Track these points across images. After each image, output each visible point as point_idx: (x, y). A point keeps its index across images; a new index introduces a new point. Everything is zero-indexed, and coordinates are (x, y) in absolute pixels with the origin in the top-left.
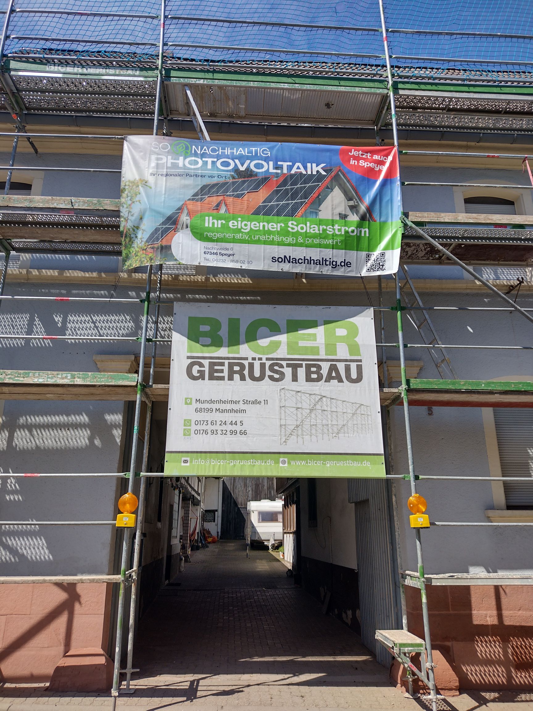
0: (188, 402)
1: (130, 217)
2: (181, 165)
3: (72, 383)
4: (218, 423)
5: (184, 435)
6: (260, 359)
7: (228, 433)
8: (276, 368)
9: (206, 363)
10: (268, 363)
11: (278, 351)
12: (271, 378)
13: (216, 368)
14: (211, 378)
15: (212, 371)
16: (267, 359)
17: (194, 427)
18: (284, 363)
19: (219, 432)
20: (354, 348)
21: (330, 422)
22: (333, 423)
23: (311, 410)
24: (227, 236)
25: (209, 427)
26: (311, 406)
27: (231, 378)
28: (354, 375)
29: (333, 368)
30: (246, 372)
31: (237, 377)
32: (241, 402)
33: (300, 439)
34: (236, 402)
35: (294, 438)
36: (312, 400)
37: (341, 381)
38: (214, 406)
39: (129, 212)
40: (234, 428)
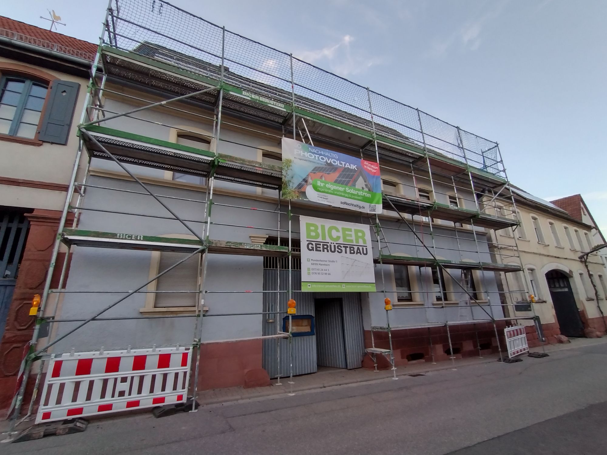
0: (308, 260)
1: (287, 176)
2: (306, 156)
4: (320, 270)
5: (308, 274)
6: (334, 243)
7: (324, 274)
8: (339, 247)
9: (314, 243)
10: (337, 245)
11: (340, 240)
12: (338, 251)
13: (318, 246)
14: (317, 250)
15: (316, 247)
16: (336, 244)
17: (311, 271)
18: (342, 246)
19: (321, 274)
20: (365, 241)
21: (358, 270)
23: (352, 266)
24: (326, 190)
25: (317, 271)
26: (352, 264)
27: (323, 251)
28: (365, 252)
29: (358, 249)
30: (329, 248)
31: (326, 250)
32: (328, 261)
33: (349, 277)
34: (326, 261)
35: (347, 276)
36: (352, 261)
37: (361, 254)
38: (318, 263)
39: (287, 173)
40: (326, 272)
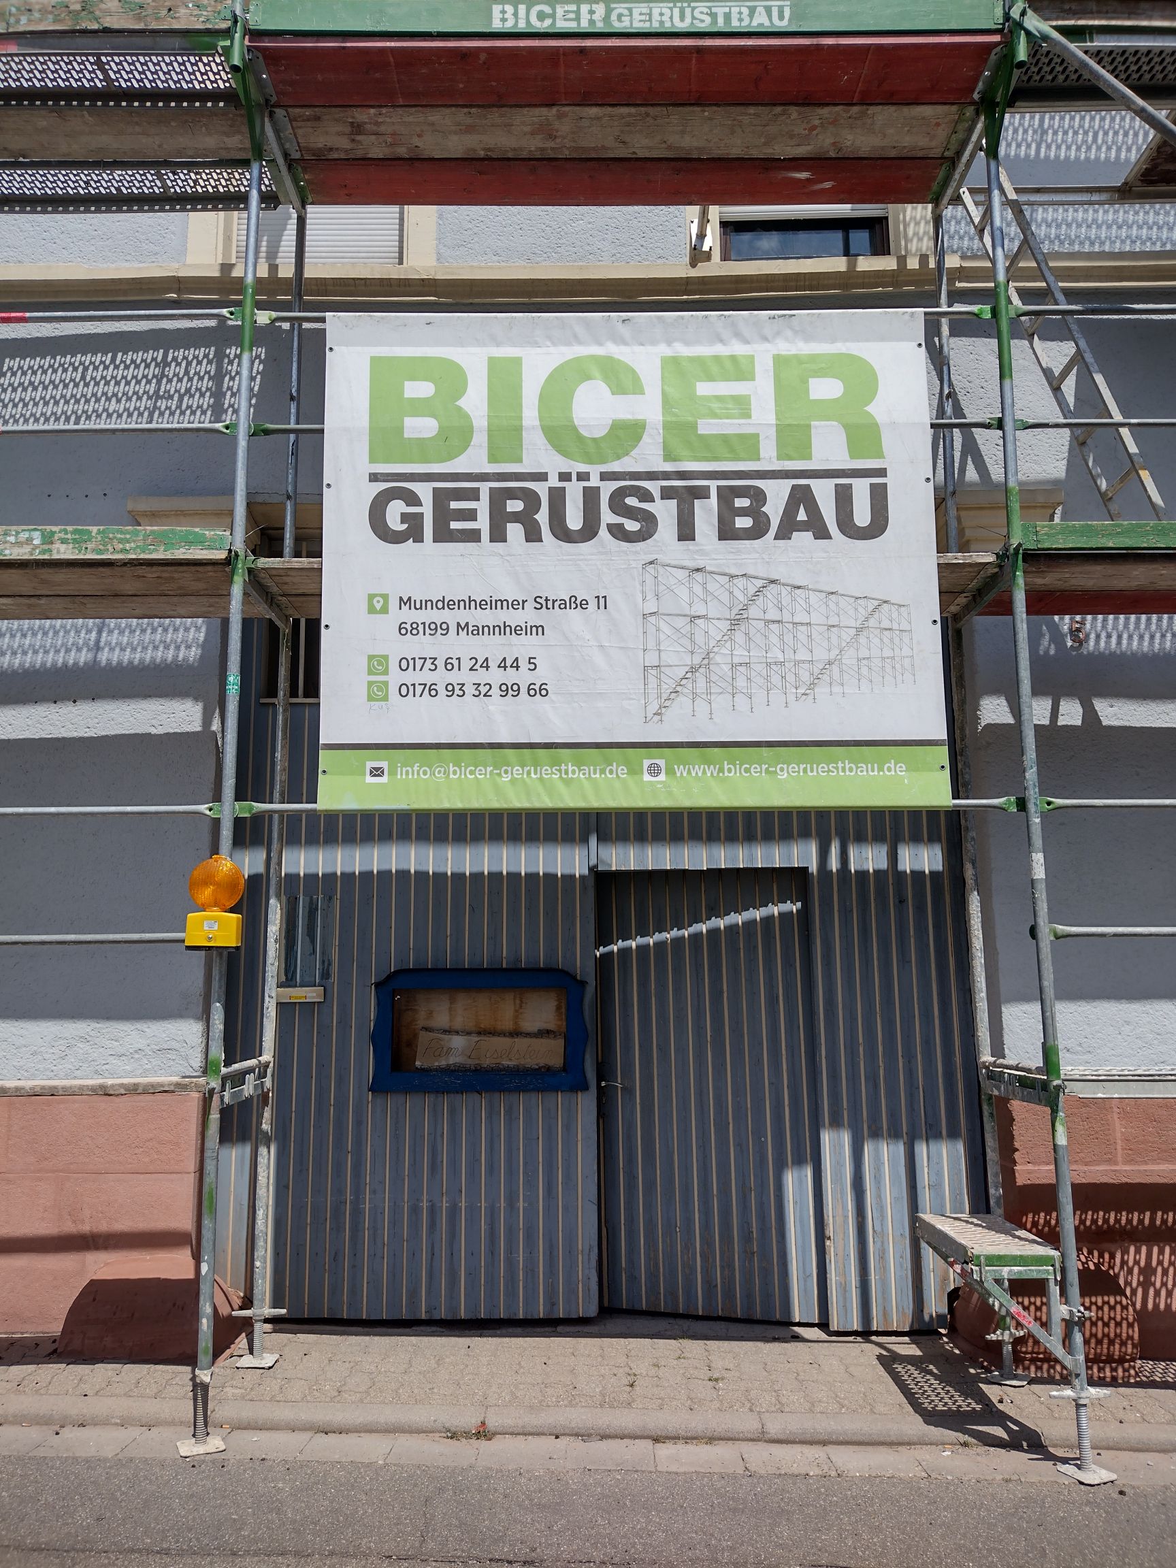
0: (378, 606)
3: (46, 557)
4: (467, 664)
5: (370, 698)
6: (583, 477)
7: (495, 691)
8: (631, 501)
9: (424, 491)
10: (608, 489)
11: (637, 451)
12: (618, 532)
13: (454, 505)
14: (443, 535)
15: (442, 515)
16: (604, 477)
17: (395, 677)
18: (653, 487)
19: (469, 689)
20: (863, 436)
21: (789, 654)
22: (799, 657)
23: (735, 623)
25: (441, 677)
26: (735, 611)
27: (498, 535)
28: (862, 515)
29: (801, 497)
30: (543, 517)
31: (515, 531)
32: (530, 605)
33: (701, 705)
34: (515, 605)
35: (683, 701)
36: (737, 593)
37: (822, 533)
38: (453, 617)
40: (511, 676)
